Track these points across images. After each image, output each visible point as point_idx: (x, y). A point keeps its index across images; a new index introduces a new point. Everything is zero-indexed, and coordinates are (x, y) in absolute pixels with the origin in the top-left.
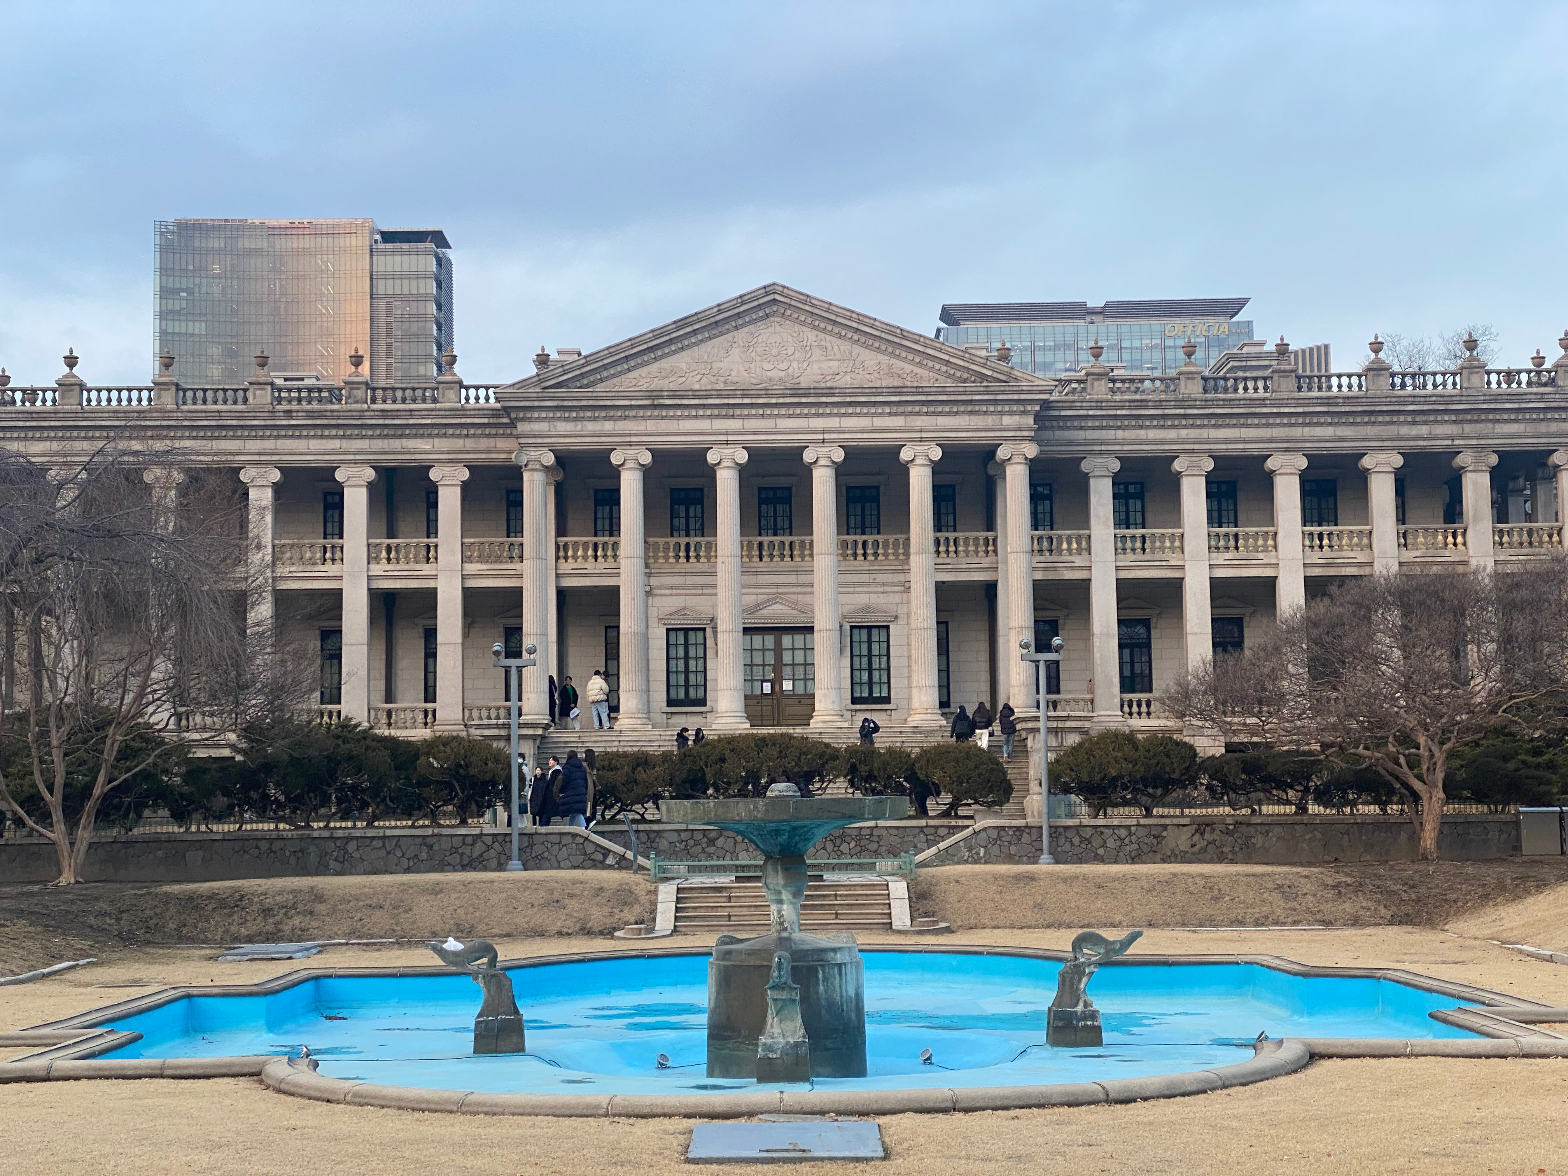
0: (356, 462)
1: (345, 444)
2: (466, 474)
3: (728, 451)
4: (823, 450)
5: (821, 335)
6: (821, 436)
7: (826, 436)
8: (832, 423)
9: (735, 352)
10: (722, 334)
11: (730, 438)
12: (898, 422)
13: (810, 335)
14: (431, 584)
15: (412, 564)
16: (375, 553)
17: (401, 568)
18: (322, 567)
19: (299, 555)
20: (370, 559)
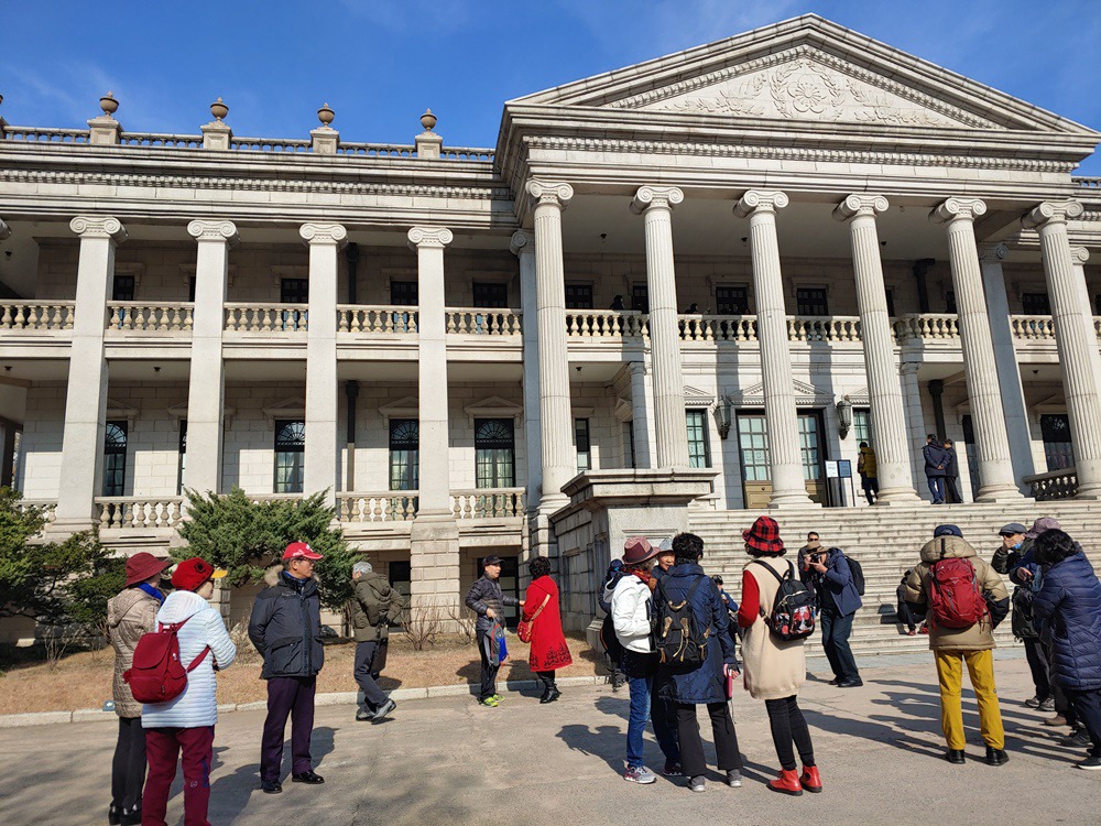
0: (324, 218)
1: (313, 198)
2: (448, 237)
3: (767, 193)
4: (868, 198)
5: (852, 80)
6: (864, 183)
7: (870, 183)
8: (875, 169)
9: (766, 90)
10: (751, 70)
11: (769, 179)
12: (940, 172)
13: (840, 80)
14: (411, 355)
15: (389, 334)
16: (346, 321)
17: (377, 335)
18: (282, 334)
19: (255, 320)
20: (339, 327)
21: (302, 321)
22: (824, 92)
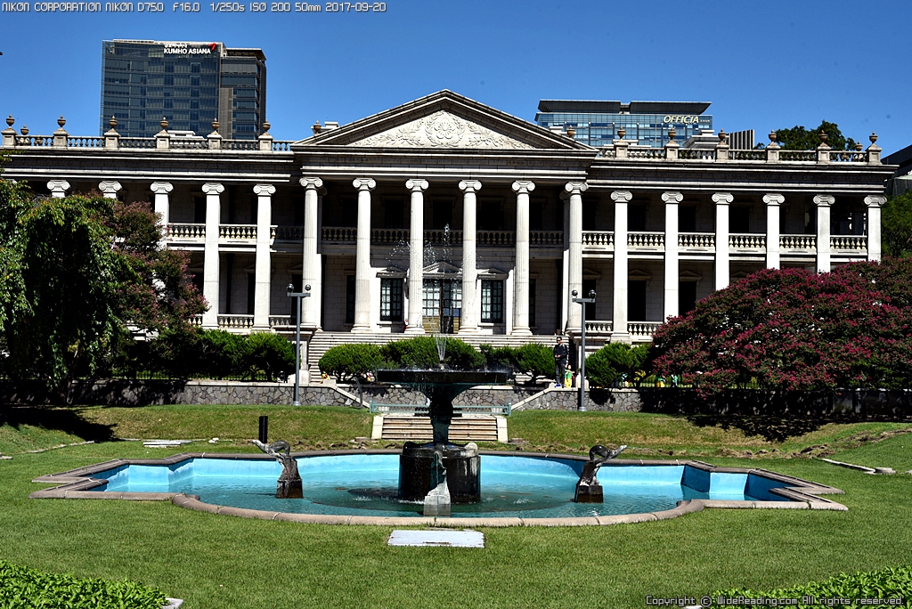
0: (214, 182)
1: (208, 172)
2: (273, 190)
3: (417, 182)
4: (470, 183)
5: (470, 120)
6: (467, 176)
7: (471, 176)
8: (475, 168)
9: (423, 127)
10: (417, 118)
11: (419, 175)
13: (464, 122)
14: (253, 250)
15: (243, 239)
16: (223, 232)
17: (237, 240)
18: (194, 239)
19: (182, 232)
20: (220, 235)
21: (203, 232)
22: (454, 127)
